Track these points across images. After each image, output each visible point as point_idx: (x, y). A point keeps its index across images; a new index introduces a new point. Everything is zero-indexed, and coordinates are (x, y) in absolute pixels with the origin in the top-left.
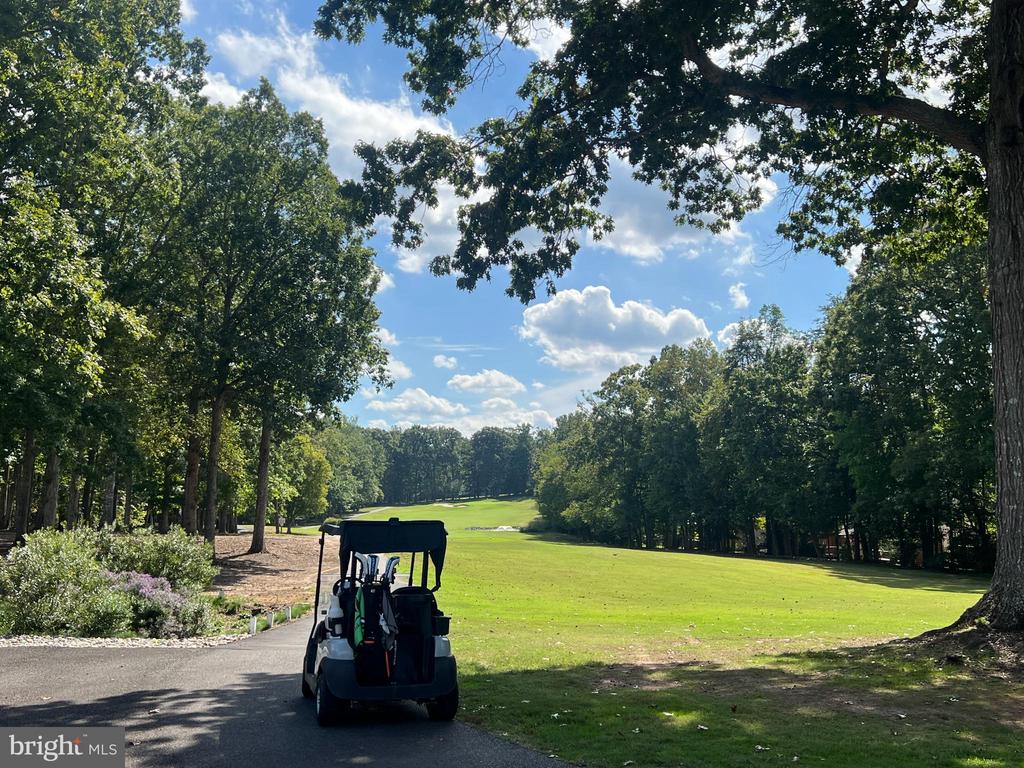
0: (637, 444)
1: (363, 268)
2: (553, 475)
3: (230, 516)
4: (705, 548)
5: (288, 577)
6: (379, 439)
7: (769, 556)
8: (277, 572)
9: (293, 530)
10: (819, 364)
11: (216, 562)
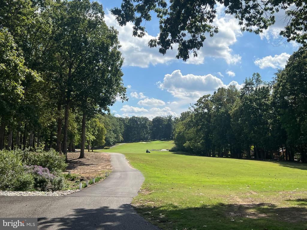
0: (209, 122)
1: (117, 57)
2: (180, 132)
3: (72, 146)
4: (233, 156)
5: (93, 167)
6: (121, 121)
7: (256, 159)
8: (89, 165)
9: (94, 151)
10: (275, 93)
11: (67, 161)
